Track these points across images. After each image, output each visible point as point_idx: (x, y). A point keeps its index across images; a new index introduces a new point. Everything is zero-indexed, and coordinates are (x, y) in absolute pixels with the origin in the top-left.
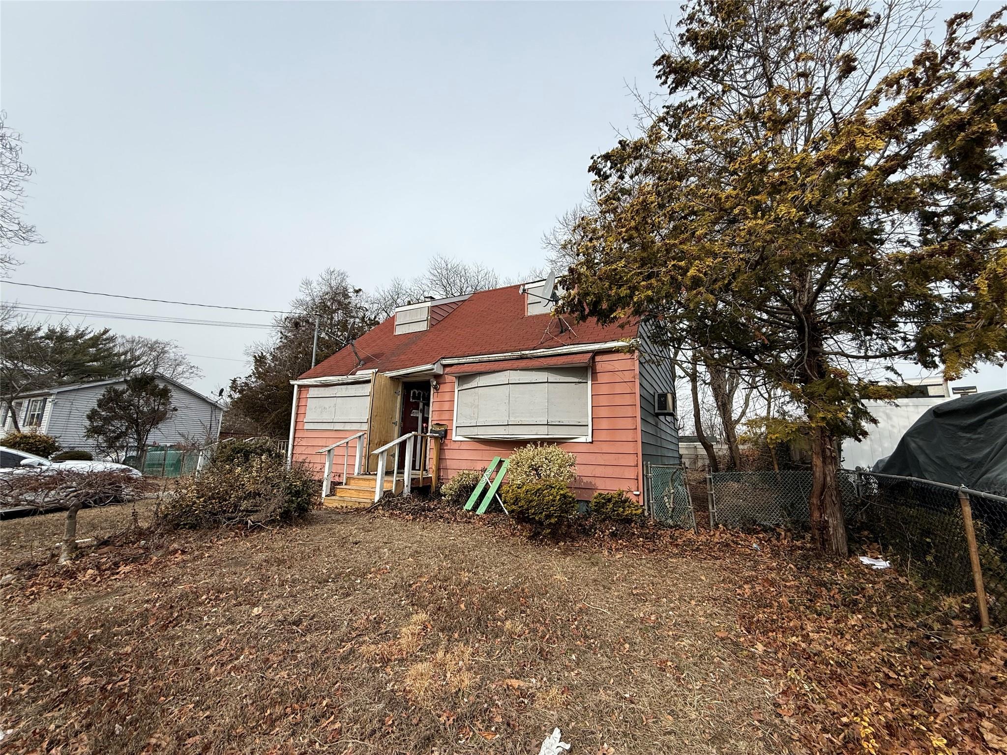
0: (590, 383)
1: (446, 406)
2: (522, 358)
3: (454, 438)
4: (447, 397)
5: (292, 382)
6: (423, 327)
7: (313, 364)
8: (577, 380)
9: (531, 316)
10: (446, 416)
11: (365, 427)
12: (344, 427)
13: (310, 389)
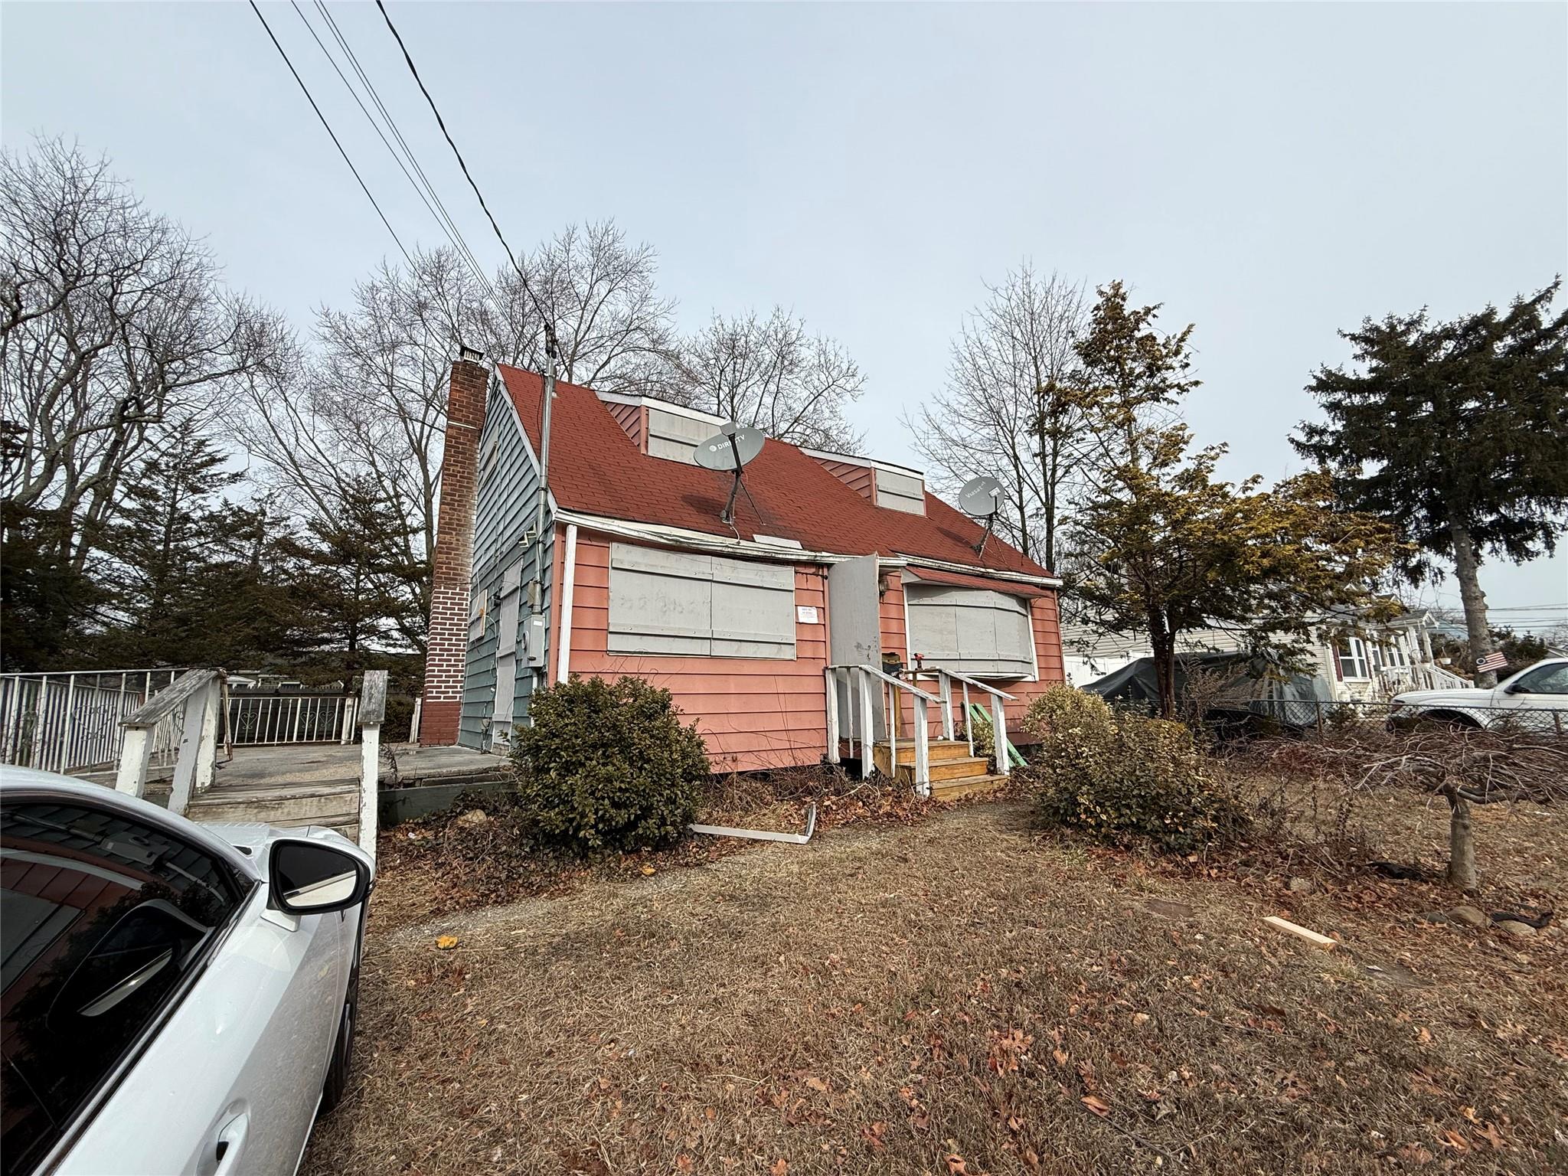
0: (1030, 617)
8: (1024, 612)
9: (882, 508)
11: (789, 653)
12: (738, 651)
13: (614, 545)
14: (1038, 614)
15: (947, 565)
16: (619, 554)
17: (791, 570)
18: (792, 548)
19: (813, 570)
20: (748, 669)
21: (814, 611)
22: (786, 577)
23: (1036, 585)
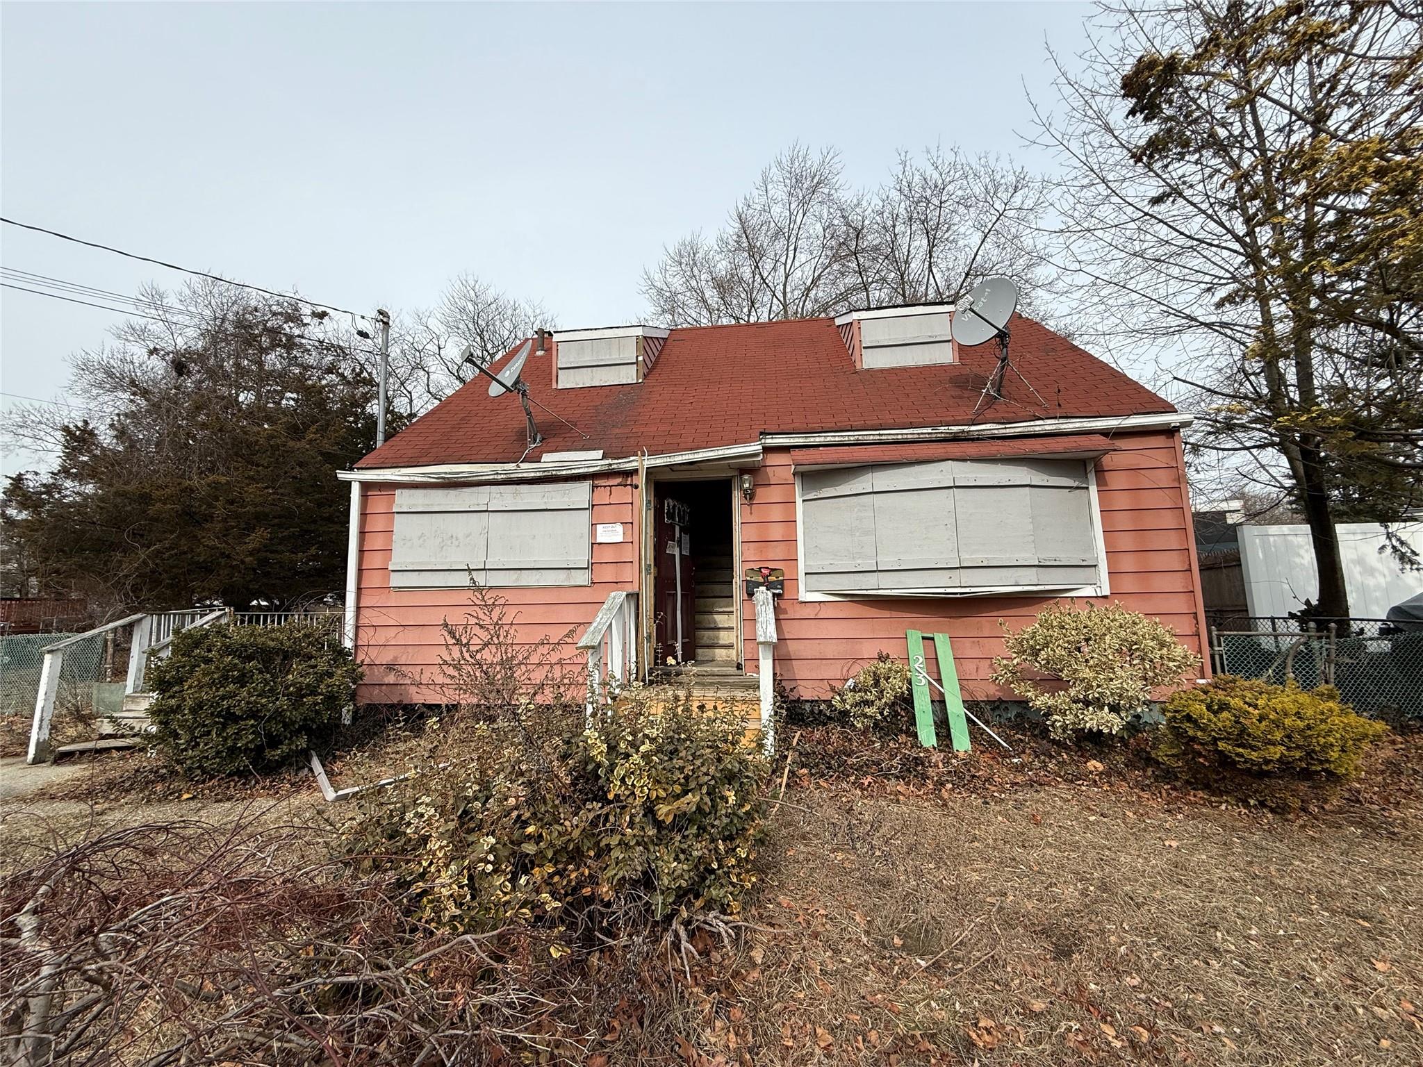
0: (1093, 489)
1: (776, 532)
2: (955, 438)
3: (804, 596)
4: (776, 513)
5: (343, 475)
6: (629, 376)
7: (380, 436)
8: (1071, 483)
9: (868, 370)
10: (777, 552)
11: (582, 578)
12: (517, 579)
13: (398, 492)
14: (1117, 481)
15: (872, 435)
16: (404, 499)
17: (587, 484)
18: (592, 459)
19: (619, 480)
20: (529, 597)
21: (619, 528)
22: (580, 493)
23: (1105, 433)
